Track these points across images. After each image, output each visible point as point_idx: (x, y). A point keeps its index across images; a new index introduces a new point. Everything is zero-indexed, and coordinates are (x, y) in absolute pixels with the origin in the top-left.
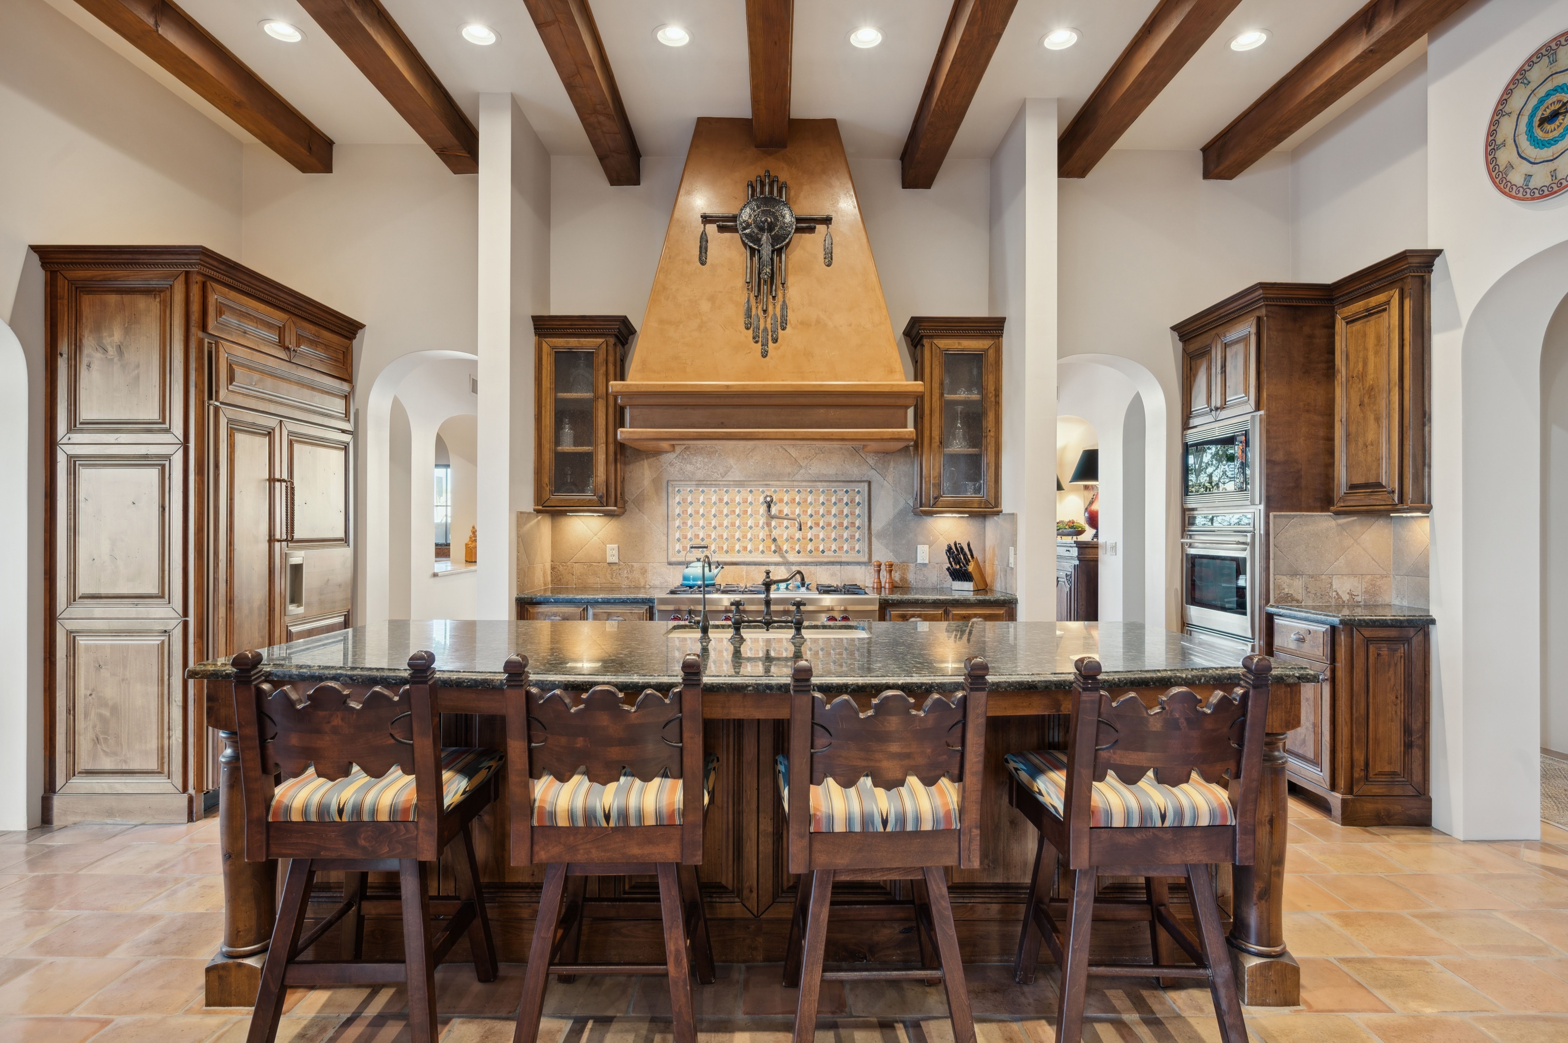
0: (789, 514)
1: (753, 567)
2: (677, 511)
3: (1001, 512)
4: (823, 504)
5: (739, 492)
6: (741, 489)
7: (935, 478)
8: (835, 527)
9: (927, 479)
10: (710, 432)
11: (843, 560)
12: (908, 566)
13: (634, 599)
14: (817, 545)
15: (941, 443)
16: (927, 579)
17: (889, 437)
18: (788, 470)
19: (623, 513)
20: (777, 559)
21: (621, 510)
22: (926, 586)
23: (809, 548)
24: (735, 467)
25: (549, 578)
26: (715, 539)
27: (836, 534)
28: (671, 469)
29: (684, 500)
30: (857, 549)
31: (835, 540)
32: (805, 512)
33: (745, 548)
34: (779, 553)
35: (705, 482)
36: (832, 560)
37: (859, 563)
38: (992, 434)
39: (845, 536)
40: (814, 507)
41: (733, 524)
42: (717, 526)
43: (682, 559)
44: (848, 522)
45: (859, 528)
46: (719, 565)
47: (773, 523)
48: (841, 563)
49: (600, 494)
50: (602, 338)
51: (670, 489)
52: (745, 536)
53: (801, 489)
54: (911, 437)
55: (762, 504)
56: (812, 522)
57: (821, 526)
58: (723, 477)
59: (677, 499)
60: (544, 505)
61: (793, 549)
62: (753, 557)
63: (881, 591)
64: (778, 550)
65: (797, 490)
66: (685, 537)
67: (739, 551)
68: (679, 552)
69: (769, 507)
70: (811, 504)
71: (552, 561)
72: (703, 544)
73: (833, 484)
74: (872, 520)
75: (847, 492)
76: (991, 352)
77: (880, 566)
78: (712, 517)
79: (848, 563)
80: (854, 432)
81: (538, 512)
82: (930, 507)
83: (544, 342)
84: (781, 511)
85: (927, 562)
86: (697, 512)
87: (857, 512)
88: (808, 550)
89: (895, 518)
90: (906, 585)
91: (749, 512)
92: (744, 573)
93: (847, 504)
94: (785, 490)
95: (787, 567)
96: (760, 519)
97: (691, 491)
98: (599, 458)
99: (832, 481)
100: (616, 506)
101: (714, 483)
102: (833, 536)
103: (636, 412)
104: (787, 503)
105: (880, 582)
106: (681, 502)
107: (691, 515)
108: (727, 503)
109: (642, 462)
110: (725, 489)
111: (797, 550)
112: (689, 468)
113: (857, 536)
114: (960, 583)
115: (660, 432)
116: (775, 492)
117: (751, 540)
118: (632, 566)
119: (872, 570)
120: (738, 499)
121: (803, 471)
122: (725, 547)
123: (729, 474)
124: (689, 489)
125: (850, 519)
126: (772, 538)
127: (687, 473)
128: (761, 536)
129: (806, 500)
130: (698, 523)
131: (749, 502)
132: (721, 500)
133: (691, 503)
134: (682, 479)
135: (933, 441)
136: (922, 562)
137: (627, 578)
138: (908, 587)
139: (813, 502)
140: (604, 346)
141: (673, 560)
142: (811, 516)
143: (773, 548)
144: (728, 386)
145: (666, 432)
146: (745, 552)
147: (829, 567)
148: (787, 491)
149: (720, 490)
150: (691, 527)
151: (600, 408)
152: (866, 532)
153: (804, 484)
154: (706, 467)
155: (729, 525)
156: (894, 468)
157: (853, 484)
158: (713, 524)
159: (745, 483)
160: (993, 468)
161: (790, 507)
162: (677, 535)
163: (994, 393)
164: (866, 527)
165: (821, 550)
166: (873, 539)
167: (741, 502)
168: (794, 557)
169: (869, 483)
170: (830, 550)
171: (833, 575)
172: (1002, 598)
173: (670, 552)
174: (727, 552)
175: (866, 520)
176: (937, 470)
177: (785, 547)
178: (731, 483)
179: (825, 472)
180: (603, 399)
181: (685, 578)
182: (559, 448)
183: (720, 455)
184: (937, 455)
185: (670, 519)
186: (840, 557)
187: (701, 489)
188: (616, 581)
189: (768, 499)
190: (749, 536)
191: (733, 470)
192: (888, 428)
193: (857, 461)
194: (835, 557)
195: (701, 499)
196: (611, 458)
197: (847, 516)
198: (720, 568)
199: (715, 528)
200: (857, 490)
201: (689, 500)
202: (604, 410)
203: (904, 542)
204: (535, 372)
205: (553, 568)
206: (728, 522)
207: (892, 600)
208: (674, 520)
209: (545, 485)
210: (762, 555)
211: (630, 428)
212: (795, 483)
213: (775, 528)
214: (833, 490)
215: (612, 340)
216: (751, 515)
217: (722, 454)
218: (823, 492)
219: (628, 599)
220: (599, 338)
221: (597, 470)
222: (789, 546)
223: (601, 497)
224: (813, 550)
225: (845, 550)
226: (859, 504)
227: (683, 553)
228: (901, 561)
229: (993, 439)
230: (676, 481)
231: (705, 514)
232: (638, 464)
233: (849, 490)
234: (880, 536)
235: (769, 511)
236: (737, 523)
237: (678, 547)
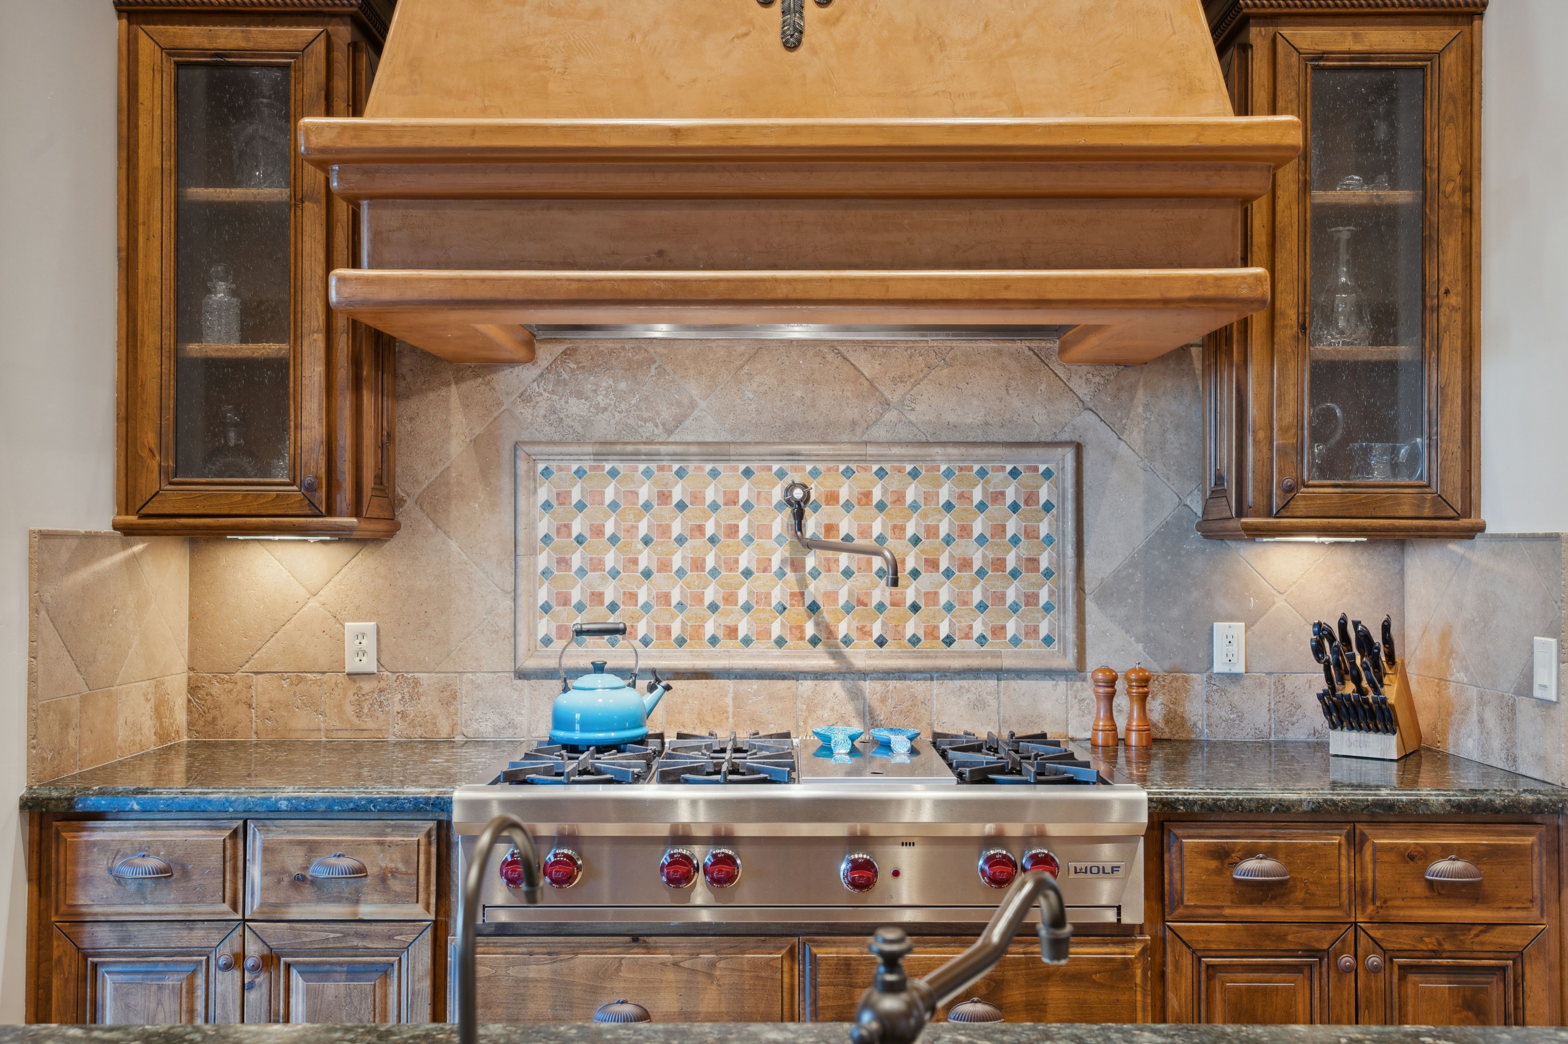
0: (854, 534)
1: (754, 685)
2: (543, 527)
3: (1482, 528)
4: (948, 506)
5: (714, 474)
6: (720, 466)
7: (1284, 430)
8: (981, 573)
9: (1261, 435)
10: (623, 280)
11: (1007, 663)
12: (1186, 680)
13: (391, 801)
14: (933, 623)
15: (1303, 327)
16: (1241, 717)
17: (1187, 294)
18: (852, 412)
19: (390, 534)
20: (821, 660)
21: (381, 526)
22: (1239, 737)
23: (910, 629)
24: (703, 404)
25: (181, 717)
26: (647, 607)
27: (985, 591)
28: (525, 412)
29: (563, 497)
30: (1043, 631)
31: (982, 607)
32: (898, 530)
33: (732, 632)
34: (828, 646)
35: (618, 448)
36: (975, 663)
37: (1049, 673)
38: (1454, 300)
39: (1011, 595)
40: (925, 516)
41: (698, 565)
42: (654, 568)
43: (551, 663)
44: (1018, 558)
45: (1048, 574)
46: (658, 681)
47: (810, 561)
48: (998, 673)
49: (308, 479)
50: (315, 25)
51: (522, 466)
52: (730, 598)
53: (887, 467)
54: (1258, 293)
55: (779, 507)
56: (917, 558)
57: (942, 567)
58: (670, 432)
59: (543, 494)
60: (145, 511)
61: (864, 632)
62: (753, 657)
63: (1115, 757)
64: (823, 636)
65: (875, 468)
66: (565, 601)
67: (714, 640)
68: (547, 641)
69: (799, 516)
70: (915, 507)
71: (191, 669)
72: (612, 620)
73: (979, 452)
74: (1087, 552)
75: (1015, 473)
76: (1451, 59)
77: (1111, 682)
78: (640, 546)
79: (1019, 673)
80: (1075, 279)
81: (128, 531)
82: (1269, 514)
83: (142, 34)
84: (830, 529)
85: (1240, 668)
86: (598, 531)
87: (1044, 529)
88: (908, 635)
89: (1149, 546)
90: (1183, 736)
91: (743, 530)
92: (729, 701)
93: (1015, 507)
94: (842, 467)
95: (849, 683)
96: (774, 551)
97: (580, 473)
98: (307, 373)
99: (974, 444)
100: (357, 513)
101: (644, 448)
102: (977, 596)
103: (391, 216)
104: (848, 506)
105: (1114, 729)
106: (554, 503)
107: (580, 540)
108: (681, 506)
109: (443, 392)
110: (676, 467)
111: (875, 635)
112: (575, 407)
113: (1044, 597)
114: (1354, 735)
115: (464, 280)
116: (815, 473)
117: (747, 608)
118: (417, 682)
119: (1088, 691)
120: (710, 495)
121: (891, 416)
122: (676, 630)
123: (687, 423)
124: (575, 467)
125: (1024, 549)
126: (808, 602)
127: (568, 421)
128: (776, 597)
129: (900, 498)
130: (601, 562)
131: (742, 501)
132: (664, 497)
133: (581, 506)
134: (556, 437)
135: (1279, 323)
136: (1226, 670)
137: (403, 715)
138: (1189, 742)
139: (921, 501)
140: (320, 46)
141: (531, 664)
142: (916, 541)
143: (810, 630)
144: (676, 132)
145: (483, 280)
146: (731, 643)
147: (965, 683)
148: (848, 473)
149: (661, 469)
150: (582, 572)
151: (307, 229)
152: (1070, 585)
153: (896, 450)
154: (623, 406)
155: (687, 568)
156: (1147, 406)
157: (1033, 452)
158: (642, 565)
159: (733, 449)
160: (1458, 401)
161: (857, 518)
162: (543, 596)
163: (1458, 179)
164: (1070, 573)
165: (943, 635)
166: (1090, 605)
167: (720, 502)
168: (869, 656)
169: (1079, 448)
170: (967, 636)
171: (978, 705)
172: (1530, 797)
173: (522, 640)
174: (681, 642)
175: (1070, 551)
176: (1291, 408)
177: (842, 629)
178: (694, 449)
179: (952, 418)
180: (317, 201)
181: (560, 721)
182: (194, 349)
183: (661, 372)
184: (1292, 365)
185: (521, 550)
186: (997, 655)
187: (608, 467)
188: (370, 724)
189: (798, 494)
190: (743, 596)
191: (697, 413)
192: (1180, 266)
193: (1043, 387)
194: (983, 655)
195: (610, 494)
196: (343, 373)
197: (1015, 540)
198: (660, 689)
199: (647, 574)
200: (1042, 468)
201: (576, 495)
202: (320, 234)
203: (1175, 612)
204: (119, 122)
205: (193, 689)
206: (684, 558)
207: (1185, 802)
208: (533, 552)
209: (145, 454)
210: (777, 651)
211: (371, 267)
212: (871, 450)
213: (815, 574)
214: (976, 467)
215: (344, 33)
216: (749, 539)
217: (669, 368)
218: (949, 474)
219: (371, 801)
220: (307, 25)
221: (299, 408)
222: (855, 624)
223: (311, 488)
224: (921, 634)
225: (1009, 636)
226: (1048, 507)
227: (557, 645)
228: (1167, 665)
229: (1458, 317)
230: (539, 443)
231: (621, 535)
232: (432, 396)
233: (1020, 467)
234: (1105, 596)
235: (800, 527)
236: (710, 562)
237: (544, 626)
